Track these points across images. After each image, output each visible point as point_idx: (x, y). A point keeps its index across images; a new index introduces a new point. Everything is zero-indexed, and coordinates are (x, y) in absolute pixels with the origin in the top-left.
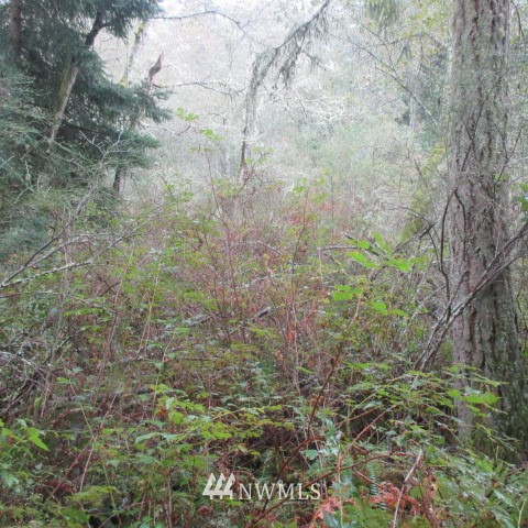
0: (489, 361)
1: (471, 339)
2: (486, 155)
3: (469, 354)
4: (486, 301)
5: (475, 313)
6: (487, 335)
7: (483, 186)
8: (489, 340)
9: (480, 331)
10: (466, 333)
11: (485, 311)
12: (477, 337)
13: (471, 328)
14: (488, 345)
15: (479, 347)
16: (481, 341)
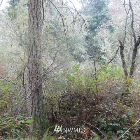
0: (37, 109)
1: (32, 104)
2: (36, 56)
3: (32, 108)
4: (36, 94)
5: (33, 97)
6: (36, 103)
7: (35, 64)
8: (37, 104)
9: (35, 102)
10: (31, 102)
11: (36, 96)
12: (34, 103)
13: (33, 101)
14: (37, 105)
15: (34, 106)
16: (35, 104)
